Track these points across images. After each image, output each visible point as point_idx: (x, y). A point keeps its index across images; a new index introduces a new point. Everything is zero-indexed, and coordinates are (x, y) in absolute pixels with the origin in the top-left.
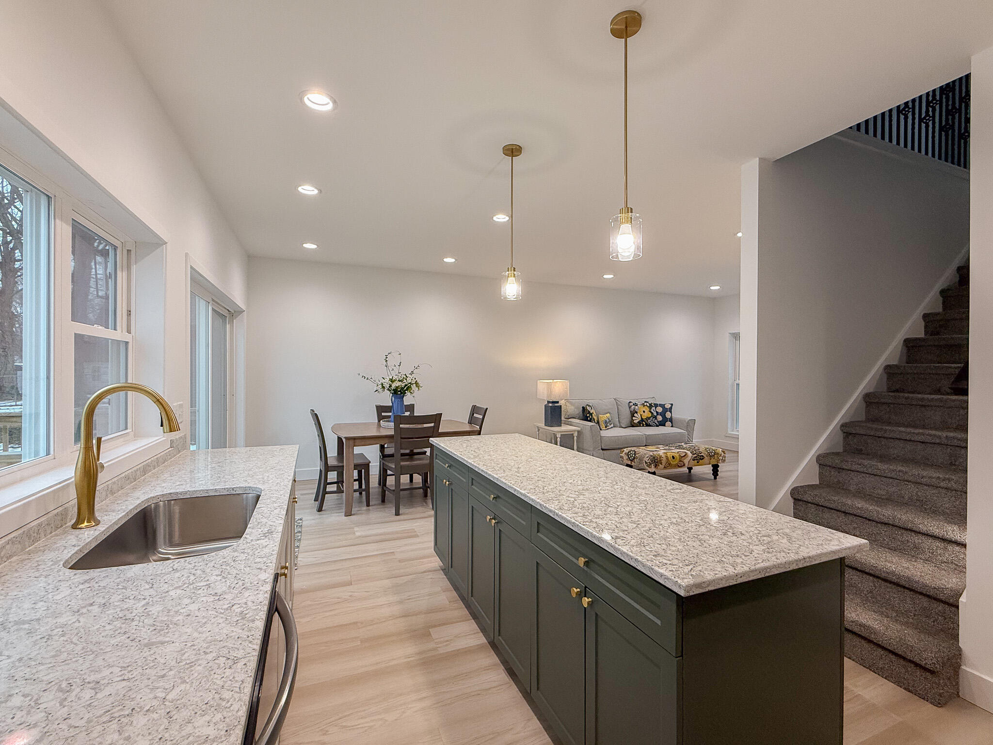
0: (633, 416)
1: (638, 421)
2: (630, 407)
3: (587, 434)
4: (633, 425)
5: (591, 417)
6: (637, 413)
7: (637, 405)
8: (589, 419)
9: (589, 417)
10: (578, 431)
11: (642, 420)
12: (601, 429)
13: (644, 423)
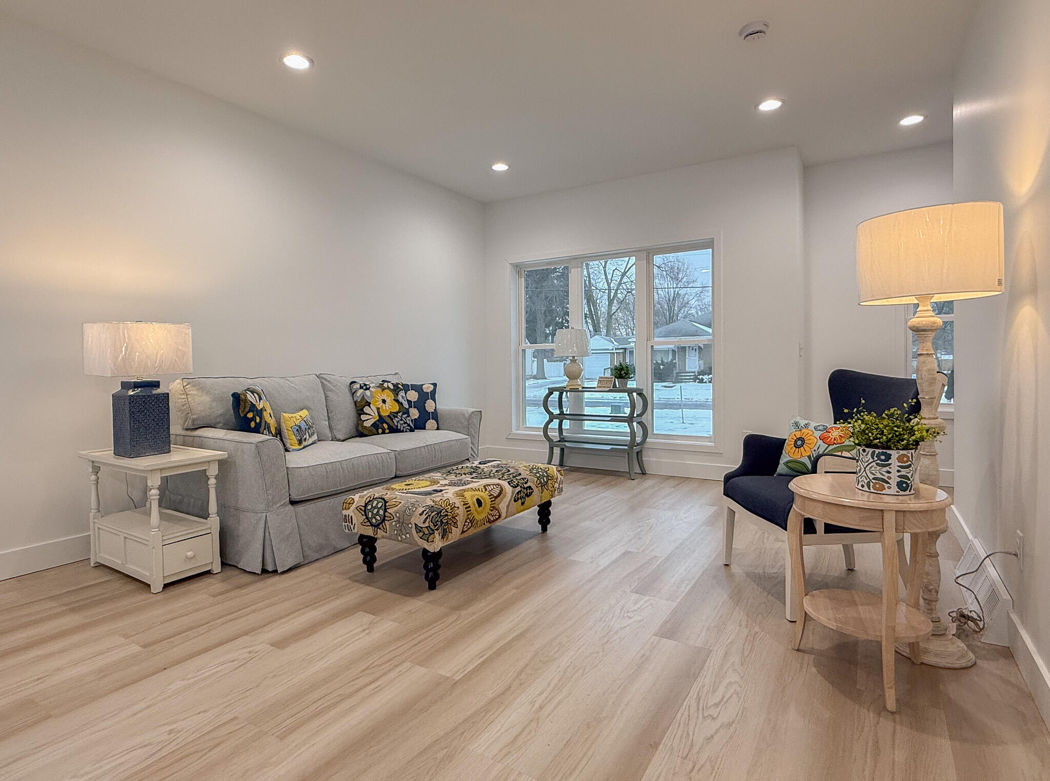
0: (360, 411)
1: (372, 421)
2: (353, 394)
3: (248, 468)
4: (360, 433)
5: (258, 420)
6: (369, 404)
7: (368, 389)
8: (253, 425)
9: (253, 419)
10: (222, 463)
11: (381, 419)
12: (287, 450)
13: (385, 426)
